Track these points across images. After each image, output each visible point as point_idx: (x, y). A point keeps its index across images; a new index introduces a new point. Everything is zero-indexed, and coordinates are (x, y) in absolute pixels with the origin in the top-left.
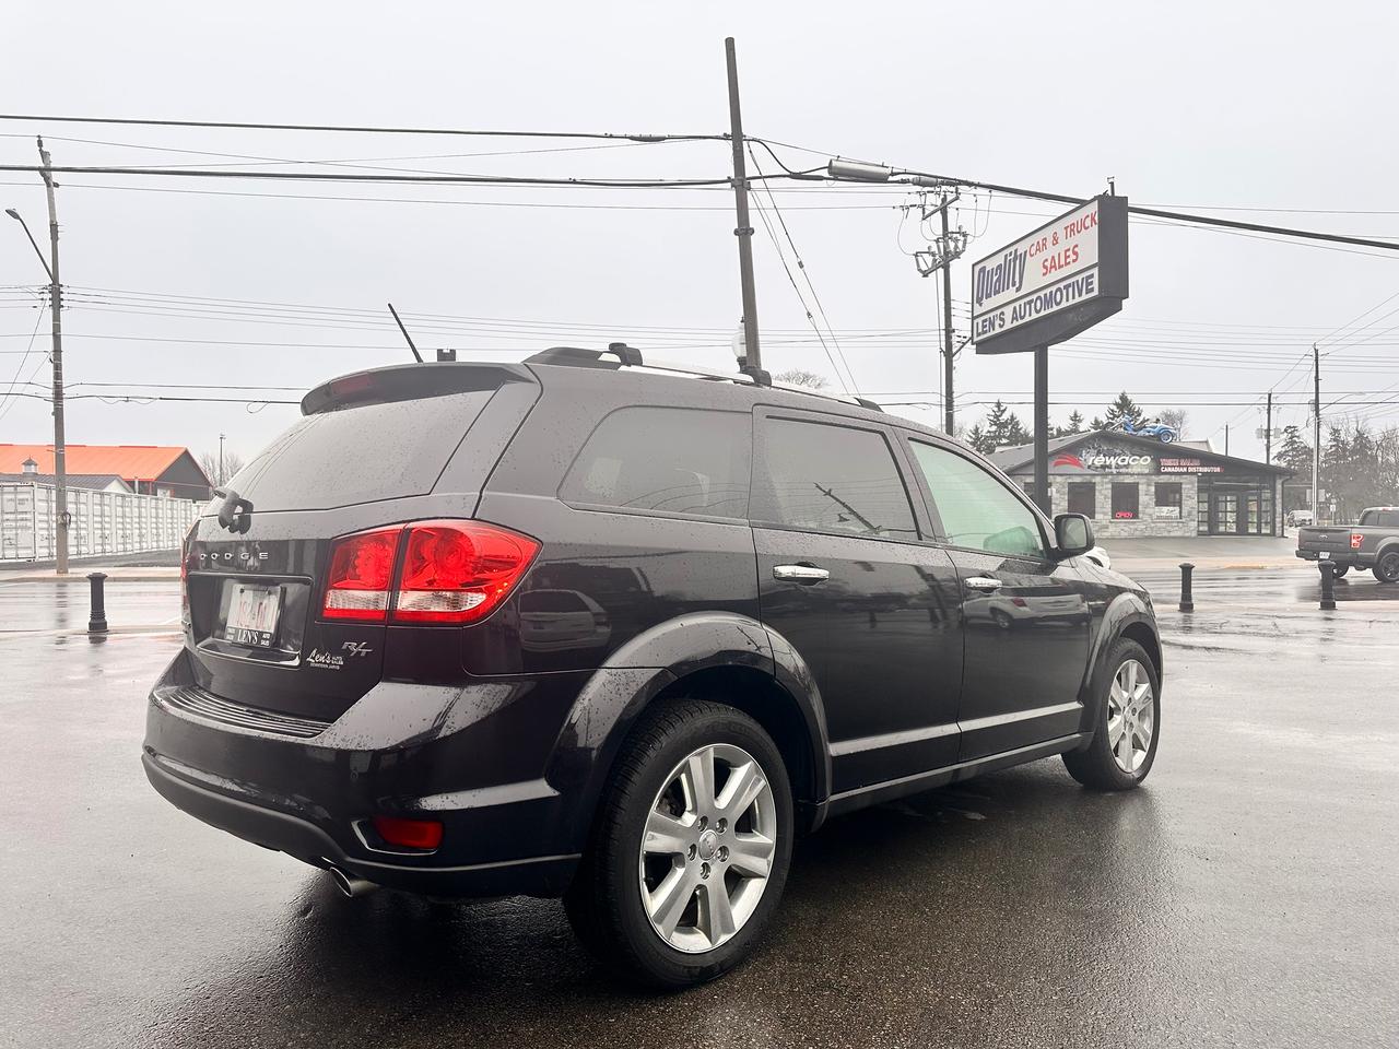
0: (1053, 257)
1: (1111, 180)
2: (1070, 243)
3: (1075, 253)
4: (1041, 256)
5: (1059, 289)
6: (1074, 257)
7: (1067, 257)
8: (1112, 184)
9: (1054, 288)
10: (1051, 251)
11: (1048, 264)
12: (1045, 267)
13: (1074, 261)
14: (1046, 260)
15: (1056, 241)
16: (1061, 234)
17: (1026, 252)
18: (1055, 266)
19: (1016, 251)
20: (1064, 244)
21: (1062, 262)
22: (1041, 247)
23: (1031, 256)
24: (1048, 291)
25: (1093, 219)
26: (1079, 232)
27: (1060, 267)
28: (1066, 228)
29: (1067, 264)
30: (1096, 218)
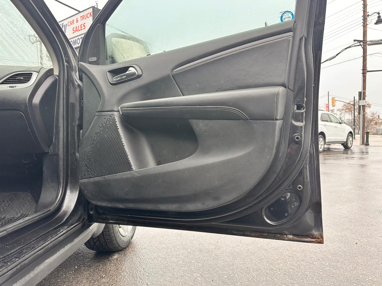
0: (76, 27)
1: (96, 2)
2: (82, 22)
3: (84, 26)
4: (72, 26)
5: (79, 39)
6: (84, 27)
7: (81, 27)
8: (97, 3)
9: (77, 38)
10: (75, 25)
11: (75, 29)
12: (74, 30)
13: (84, 29)
14: (74, 28)
15: (77, 21)
16: (79, 19)
17: (66, 24)
18: (77, 30)
19: (63, 24)
20: (81, 22)
21: (80, 29)
22: (72, 23)
23: (69, 26)
24: (75, 39)
25: (90, 14)
26: (85, 19)
27: (79, 30)
28: (81, 17)
29: (81, 30)
30: (92, 14)
